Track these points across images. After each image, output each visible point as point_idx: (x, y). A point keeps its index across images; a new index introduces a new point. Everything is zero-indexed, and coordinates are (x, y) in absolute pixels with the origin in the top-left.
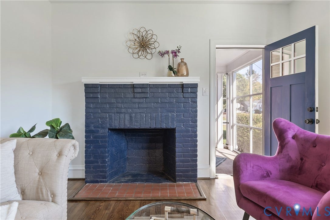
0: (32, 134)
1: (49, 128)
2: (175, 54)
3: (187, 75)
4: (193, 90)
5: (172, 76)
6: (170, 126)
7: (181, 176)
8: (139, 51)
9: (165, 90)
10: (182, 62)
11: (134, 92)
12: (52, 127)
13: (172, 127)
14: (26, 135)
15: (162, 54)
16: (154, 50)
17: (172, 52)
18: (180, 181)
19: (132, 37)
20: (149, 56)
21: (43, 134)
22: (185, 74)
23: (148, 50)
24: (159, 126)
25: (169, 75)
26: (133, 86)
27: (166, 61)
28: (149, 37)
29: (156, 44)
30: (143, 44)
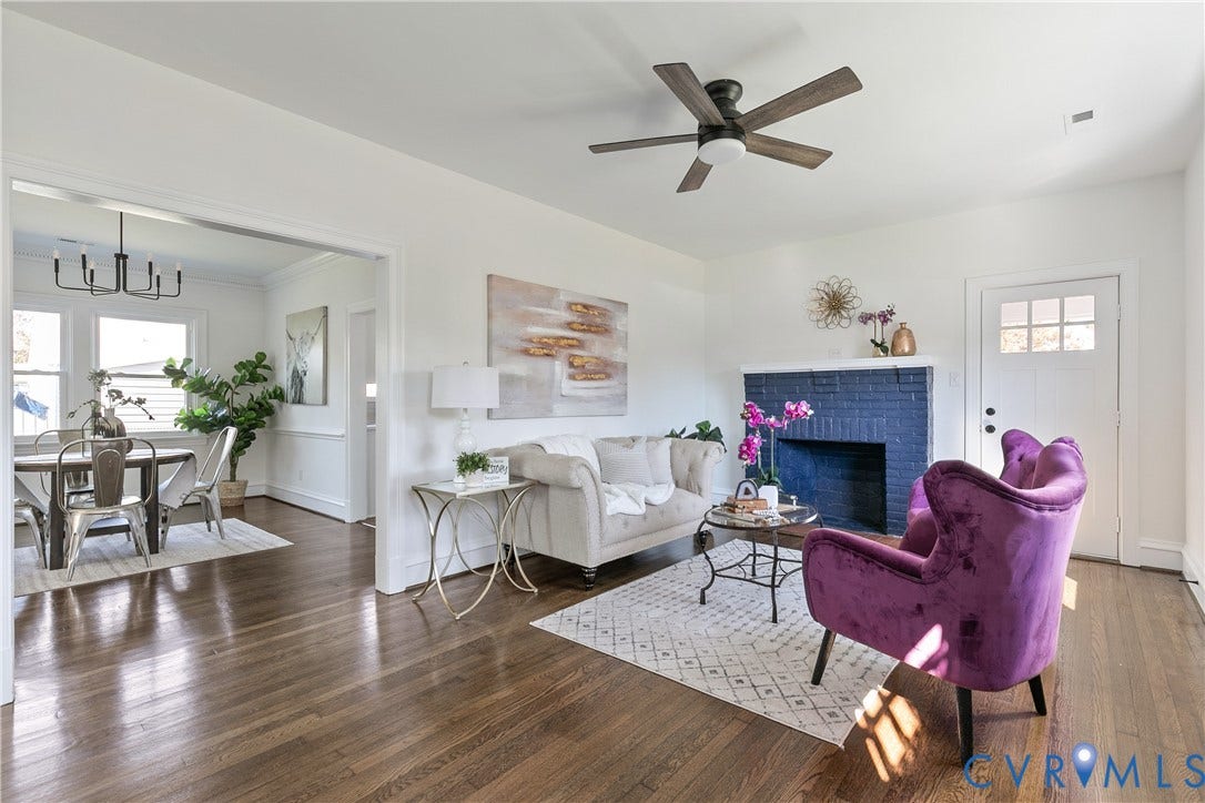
0: (683, 436)
1: (698, 431)
2: (885, 317)
3: (912, 352)
4: (918, 379)
5: (880, 356)
6: (876, 439)
7: (895, 525)
8: (828, 315)
9: (866, 380)
10: (902, 328)
11: (814, 385)
12: (701, 430)
13: (880, 441)
14: (678, 436)
15: (866, 318)
16: (852, 312)
17: (880, 316)
18: (893, 533)
19: (815, 294)
20: (845, 323)
22: (907, 349)
23: (843, 312)
24: (855, 439)
25: (876, 356)
26: (812, 375)
27: (874, 330)
28: (844, 291)
29: (856, 303)
30: (835, 304)
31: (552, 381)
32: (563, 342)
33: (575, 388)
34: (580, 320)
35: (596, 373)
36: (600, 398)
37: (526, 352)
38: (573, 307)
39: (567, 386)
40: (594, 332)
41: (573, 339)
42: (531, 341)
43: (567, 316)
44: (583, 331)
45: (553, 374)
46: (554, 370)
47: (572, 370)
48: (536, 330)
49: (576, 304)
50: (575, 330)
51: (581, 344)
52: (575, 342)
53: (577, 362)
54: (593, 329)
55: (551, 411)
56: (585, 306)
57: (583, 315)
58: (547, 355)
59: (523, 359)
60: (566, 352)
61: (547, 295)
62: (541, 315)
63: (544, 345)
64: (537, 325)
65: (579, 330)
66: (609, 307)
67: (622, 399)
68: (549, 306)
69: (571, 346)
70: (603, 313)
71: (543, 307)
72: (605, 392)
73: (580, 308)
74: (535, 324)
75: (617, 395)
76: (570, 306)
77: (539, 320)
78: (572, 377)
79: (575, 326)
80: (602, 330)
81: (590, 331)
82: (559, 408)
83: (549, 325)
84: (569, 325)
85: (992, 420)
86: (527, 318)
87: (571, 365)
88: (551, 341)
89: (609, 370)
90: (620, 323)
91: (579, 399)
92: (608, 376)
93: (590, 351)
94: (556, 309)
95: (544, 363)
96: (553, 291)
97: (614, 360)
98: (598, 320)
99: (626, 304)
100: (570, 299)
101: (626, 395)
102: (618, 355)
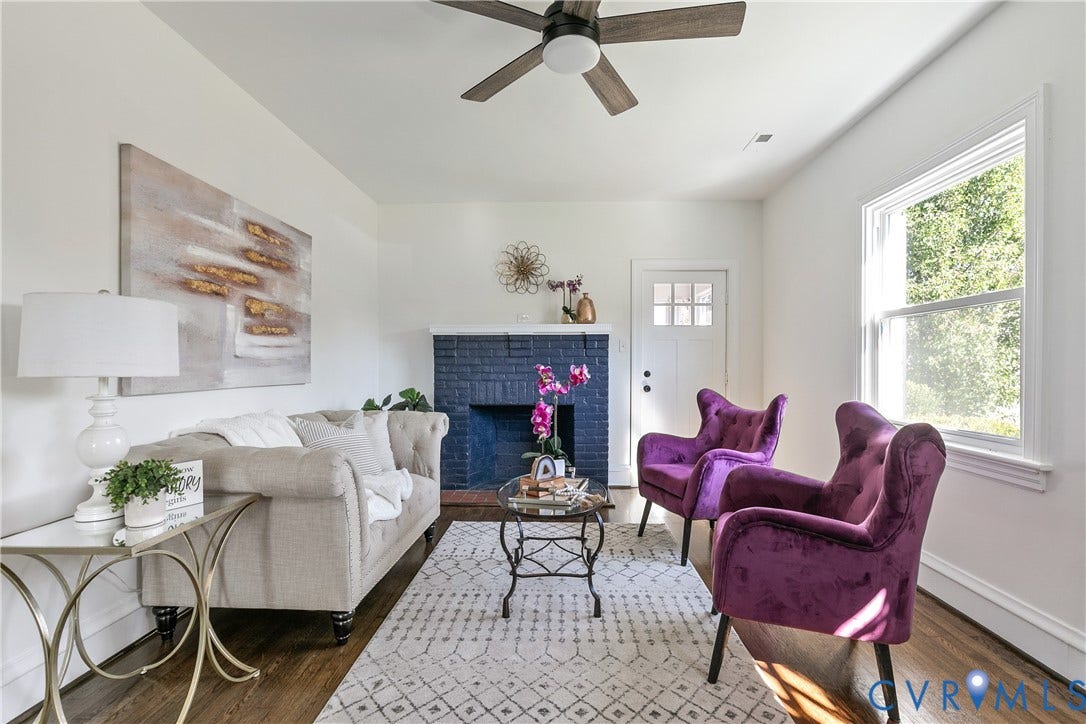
0: (385, 407)
1: (405, 399)
2: (573, 286)
3: (594, 321)
4: (601, 345)
5: (569, 323)
6: (566, 401)
8: (517, 280)
9: (558, 344)
10: (585, 298)
11: (509, 348)
12: (408, 398)
13: (569, 403)
14: (379, 408)
15: (554, 286)
16: (540, 279)
17: (569, 285)
19: (505, 258)
20: (533, 289)
21: (400, 407)
22: (590, 318)
23: (531, 279)
25: (565, 322)
26: (508, 339)
27: (559, 298)
28: (533, 257)
29: (544, 270)
30: (523, 269)
31: (223, 333)
32: (237, 277)
33: (253, 346)
34: (258, 248)
35: (277, 326)
36: (281, 361)
37: (186, 285)
38: (251, 227)
39: (243, 343)
40: (273, 267)
41: (250, 274)
42: (192, 268)
43: (243, 240)
44: (262, 264)
45: (224, 320)
46: (225, 316)
47: (248, 319)
48: (200, 253)
49: (254, 224)
50: (252, 261)
51: (259, 283)
52: (252, 279)
53: (255, 308)
54: (274, 263)
55: (220, 379)
56: (265, 230)
57: (263, 242)
58: (217, 294)
59: (183, 296)
60: (242, 292)
61: (216, 203)
62: (206, 229)
63: (212, 278)
64: (202, 245)
65: (257, 263)
66: (293, 237)
67: (304, 363)
68: (218, 219)
69: (248, 284)
70: (286, 244)
71: (211, 218)
72: (286, 353)
73: (258, 231)
74: (199, 242)
75: (300, 357)
76: (247, 225)
77: (204, 237)
78: (249, 330)
79: (252, 255)
80: (284, 267)
81: (270, 265)
82: (231, 375)
83: (217, 248)
84: (245, 253)
85: (649, 381)
86: (186, 232)
87: (248, 312)
88: (221, 273)
89: (292, 323)
90: (304, 261)
91: (257, 362)
92: (291, 331)
93: (270, 294)
94: (229, 226)
95: (210, 305)
96: (224, 197)
97: (297, 309)
98: (280, 253)
99: (310, 237)
100: (247, 215)
101: (309, 357)
102: (302, 304)
